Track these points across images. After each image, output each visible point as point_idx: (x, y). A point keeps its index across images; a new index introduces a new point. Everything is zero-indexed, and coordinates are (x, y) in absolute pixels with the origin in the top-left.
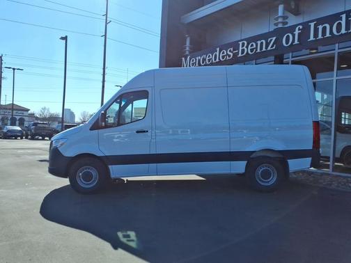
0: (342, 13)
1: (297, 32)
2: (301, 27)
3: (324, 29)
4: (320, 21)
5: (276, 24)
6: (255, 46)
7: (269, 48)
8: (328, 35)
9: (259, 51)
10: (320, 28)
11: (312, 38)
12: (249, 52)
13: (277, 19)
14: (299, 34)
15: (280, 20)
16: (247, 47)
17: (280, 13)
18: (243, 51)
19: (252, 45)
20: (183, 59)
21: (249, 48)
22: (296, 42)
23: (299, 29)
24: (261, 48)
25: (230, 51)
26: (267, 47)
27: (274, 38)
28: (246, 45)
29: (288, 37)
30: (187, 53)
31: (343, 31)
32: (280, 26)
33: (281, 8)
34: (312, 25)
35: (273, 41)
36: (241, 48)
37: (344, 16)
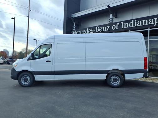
0: (132, 20)
1: (117, 25)
2: (119, 23)
3: (126, 25)
4: (125, 22)
5: (109, 21)
6: (102, 29)
7: (107, 30)
8: (128, 27)
9: (103, 31)
10: (125, 24)
11: (122, 28)
12: (100, 31)
13: (110, 19)
14: (118, 26)
15: (111, 20)
16: (99, 29)
17: (111, 17)
18: (97, 30)
19: (101, 28)
20: (73, 31)
21: (100, 29)
22: (117, 28)
23: (118, 24)
24: (104, 30)
25: (92, 30)
26: (106, 29)
27: (109, 27)
28: (98, 28)
29: (114, 26)
30: (74, 29)
31: (133, 26)
32: (111, 22)
33: (111, 15)
34: (122, 23)
35: (108, 28)
36: (96, 29)
37: (133, 21)
